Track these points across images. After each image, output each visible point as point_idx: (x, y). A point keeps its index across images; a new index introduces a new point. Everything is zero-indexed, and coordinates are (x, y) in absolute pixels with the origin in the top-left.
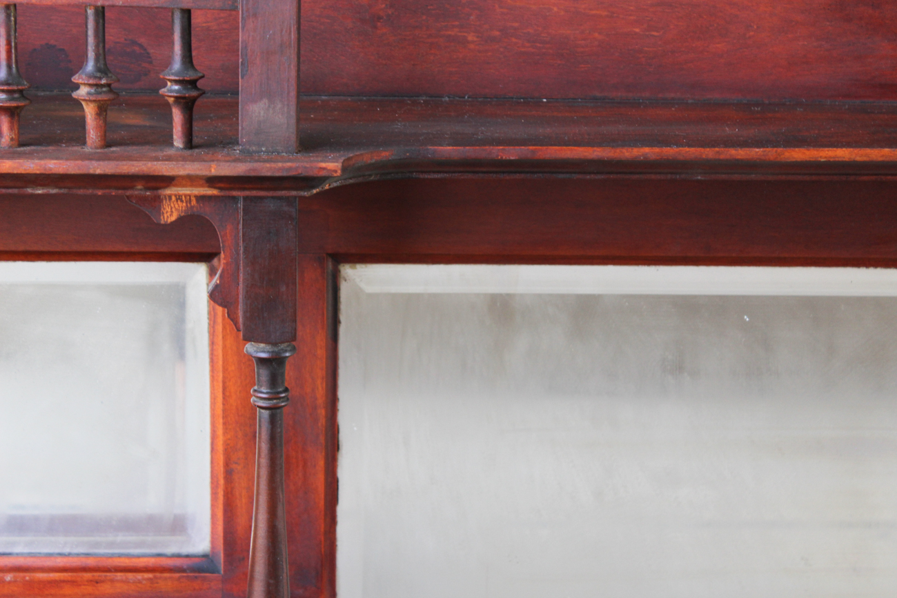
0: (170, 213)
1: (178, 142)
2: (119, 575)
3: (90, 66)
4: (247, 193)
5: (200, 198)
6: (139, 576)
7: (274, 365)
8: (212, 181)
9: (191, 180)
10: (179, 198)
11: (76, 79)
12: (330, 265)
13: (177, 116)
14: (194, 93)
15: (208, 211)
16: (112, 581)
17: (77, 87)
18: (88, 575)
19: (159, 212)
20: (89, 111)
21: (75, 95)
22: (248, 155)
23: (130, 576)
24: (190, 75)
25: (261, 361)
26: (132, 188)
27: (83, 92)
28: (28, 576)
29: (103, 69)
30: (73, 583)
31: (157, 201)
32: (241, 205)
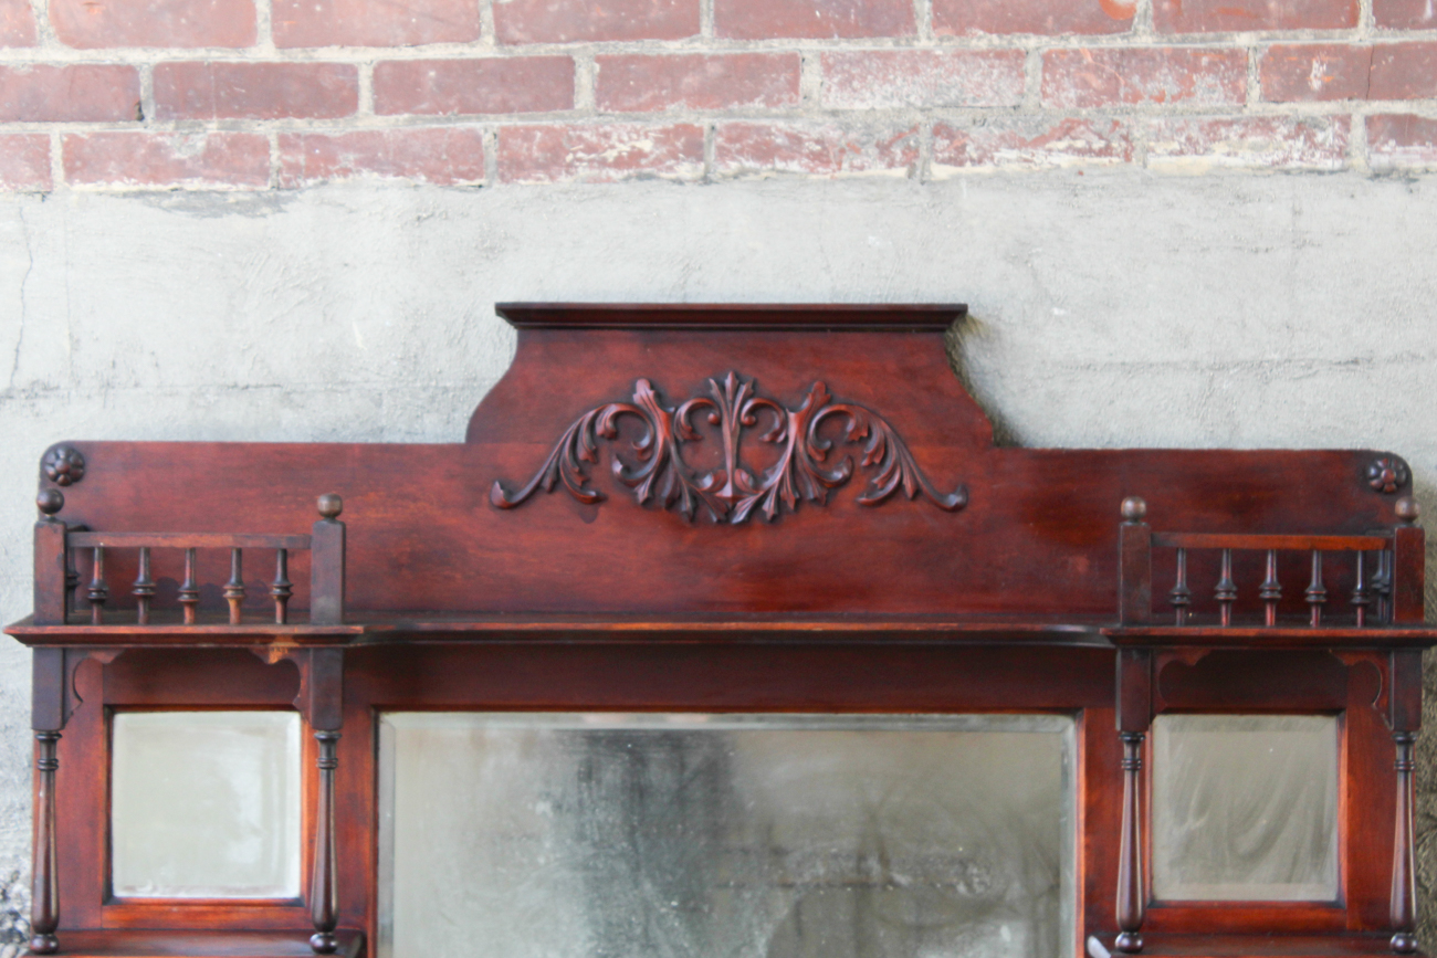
0: (274, 658)
1: (279, 620)
2: (242, 908)
3: (233, 580)
4: (317, 646)
5: (291, 649)
6: (255, 909)
7: (329, 742)
8: (296, 638)
9: (285, 637)
10: (278, 649)
11: (226, 587)
12: (373, 713)
13: (279, 607)
14: (286, 593)
15: (294, 657)
16: (238, 912)
17: (225, 591)
18: (223, 908)
19: (267, 657)
20: (232, 604)
21: (224, 596)
22: (314, 624)
23: (250, 909)
24: (285, 584)
25: (323, 741)
26: (253, 643)
27: (229, 593)
28: (187, 909)
29: (239, 581)
30: (215, 913)
31: (266, 652)
32: (311, 653)
